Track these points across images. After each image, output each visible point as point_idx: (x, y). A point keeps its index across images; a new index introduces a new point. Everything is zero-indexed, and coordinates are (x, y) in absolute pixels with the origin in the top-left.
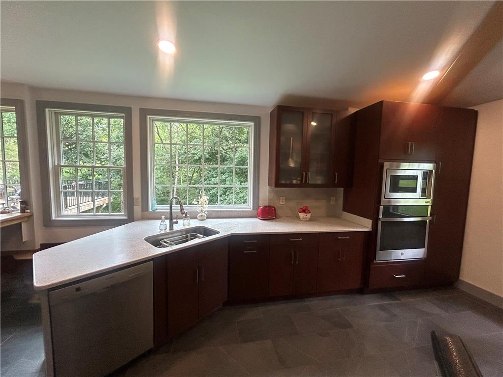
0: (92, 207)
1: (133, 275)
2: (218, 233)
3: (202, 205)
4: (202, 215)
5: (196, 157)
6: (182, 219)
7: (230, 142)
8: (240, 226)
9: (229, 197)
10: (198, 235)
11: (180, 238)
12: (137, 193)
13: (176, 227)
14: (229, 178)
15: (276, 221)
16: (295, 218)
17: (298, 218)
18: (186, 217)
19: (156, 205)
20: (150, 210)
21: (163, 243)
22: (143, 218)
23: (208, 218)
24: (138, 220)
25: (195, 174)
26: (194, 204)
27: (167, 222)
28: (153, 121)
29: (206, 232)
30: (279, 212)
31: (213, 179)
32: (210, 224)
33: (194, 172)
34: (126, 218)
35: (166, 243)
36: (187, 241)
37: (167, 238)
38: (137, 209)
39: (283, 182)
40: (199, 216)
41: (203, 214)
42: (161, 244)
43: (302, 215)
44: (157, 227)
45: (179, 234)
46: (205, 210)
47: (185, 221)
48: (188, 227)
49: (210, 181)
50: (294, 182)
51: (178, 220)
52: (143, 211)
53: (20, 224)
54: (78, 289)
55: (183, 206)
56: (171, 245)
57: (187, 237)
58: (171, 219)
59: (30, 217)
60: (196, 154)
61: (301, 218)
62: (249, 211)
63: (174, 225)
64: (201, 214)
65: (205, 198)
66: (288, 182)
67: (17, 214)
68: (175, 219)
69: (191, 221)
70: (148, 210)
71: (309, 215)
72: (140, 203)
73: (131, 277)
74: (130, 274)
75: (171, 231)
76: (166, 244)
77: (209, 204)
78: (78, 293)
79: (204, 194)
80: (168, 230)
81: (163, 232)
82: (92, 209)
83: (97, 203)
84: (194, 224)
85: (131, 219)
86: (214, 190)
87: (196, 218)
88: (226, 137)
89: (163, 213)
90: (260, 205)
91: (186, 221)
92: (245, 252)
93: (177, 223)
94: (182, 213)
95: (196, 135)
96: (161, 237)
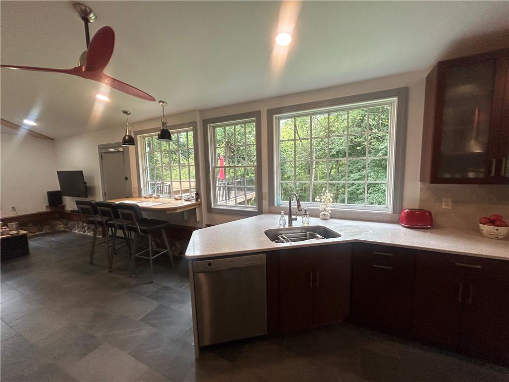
0: (244, 200)
1: (249, 263)
2: (338, 236)
3: (326, 202)
4: (324, 215)
5: (334, 152)
6: (301, 216)
7: (375, 130)
8: (370, 231)
9: (372, 195)
10: (318, 235)
11: (300, 236)
12: (265, 189)
13: (295, 224)
14: (373, 174)
15: (431, 233)
16: (471, 231)
17: (479, 232)
18: (305, 214)
19: (281, 201)
20: (276, 205)
21: (281, 238)
22: (271, 212)
23: (331, 218)
24: (266, 213)
25: (333, 171)
26: (316, 201)
27: (287, 217)
28: (279, 119)
29: (327, 233)
30: (437, 219)
31: (352, 175)
32: (332, 225)
33: (332, 168)
34: (257, 211)
35: (283, 238)
36: (306, 239)
37: (285, 234)
38: (265, 203)
39: (447, 176)
40: (322, 215)
41: (326, 213)
42: (278, 239)
43: (486, 228)
44: (278, 222)
45: (299, 231)
46: (328, 208)
47: (304, 219)
48: (307, 225)
49: (349, 177)
50: (471, 175)
51: (297, 217)
52: (269, 205)
53: (196, 208)
54: (210, 264)
55: (300, 202)
56: (288, 241)
57: (306, 235)
58: (290, 216)
59: (200, 204)
60: (333, 149)
61: (484, 232)
62: (388, 214)
63: (293, 222)
64: (323, 213)
65: (329, 195)
66: (458, 176)
67: (194, 202)
68: (294, 215)
69: (312, 219)
70: (273, 204)
71: (503, 230)
72: (267, 199)
73: (248, 264)
74: (247, 261)
75: (290, 227)
76: (283, 240)
77: (333, 202)
78: (209, 267)
79: (327, 191)
80: (287, 226)
81: (282, 227)
82: (244, 202)
83: (248, 197)
84: (314, 222)
85: (260, 212)
86: (354, 187)
87: (318, 216)
88: (370, 125)
89: (283, 209)
90: (405, 207)
91: (306, 219)
92: (374, 266)
93: (296, 219)
94: (299, 210)
95: (334, 129)
96: (281, 232)
